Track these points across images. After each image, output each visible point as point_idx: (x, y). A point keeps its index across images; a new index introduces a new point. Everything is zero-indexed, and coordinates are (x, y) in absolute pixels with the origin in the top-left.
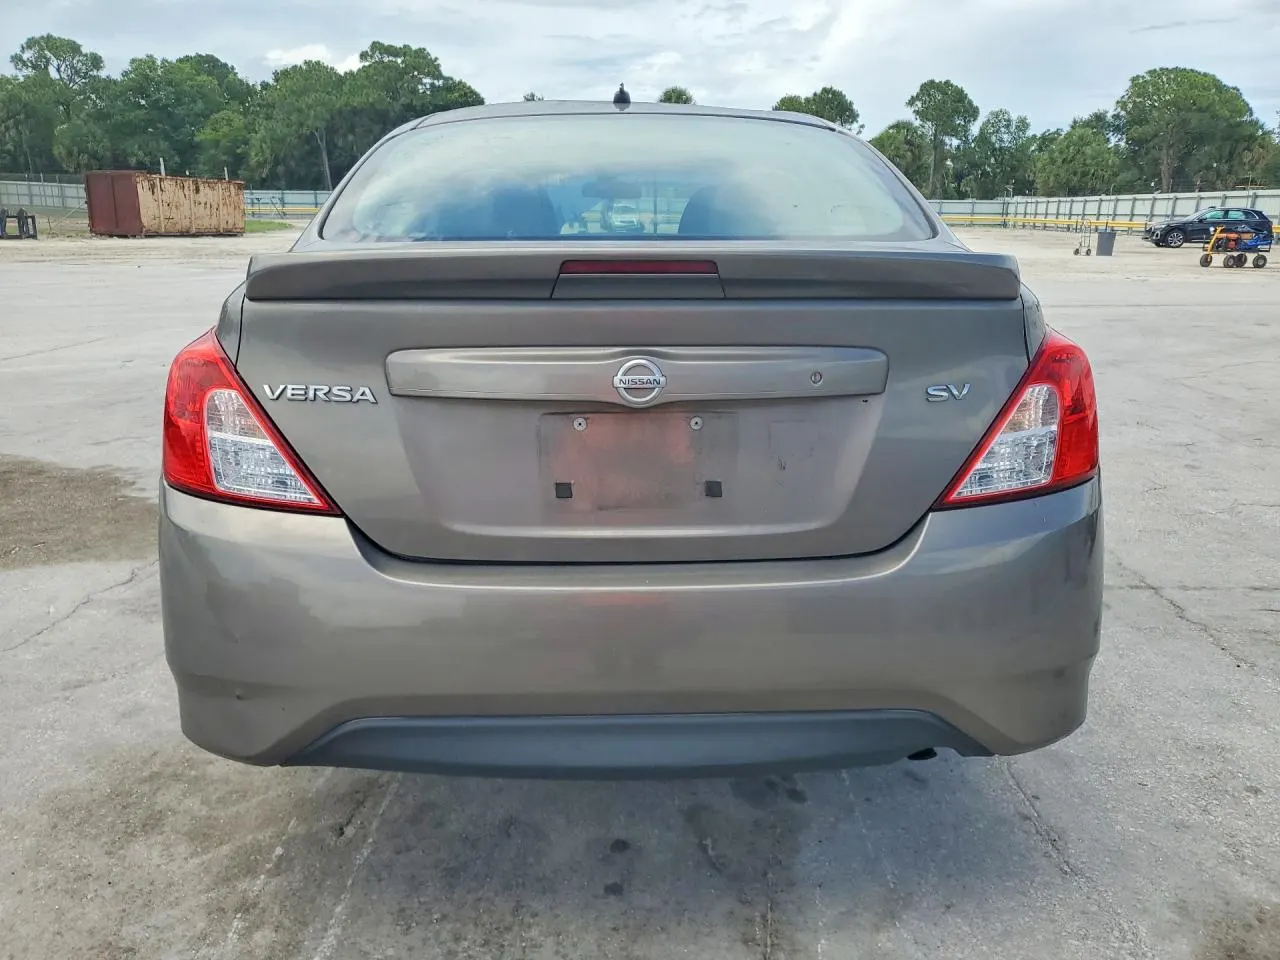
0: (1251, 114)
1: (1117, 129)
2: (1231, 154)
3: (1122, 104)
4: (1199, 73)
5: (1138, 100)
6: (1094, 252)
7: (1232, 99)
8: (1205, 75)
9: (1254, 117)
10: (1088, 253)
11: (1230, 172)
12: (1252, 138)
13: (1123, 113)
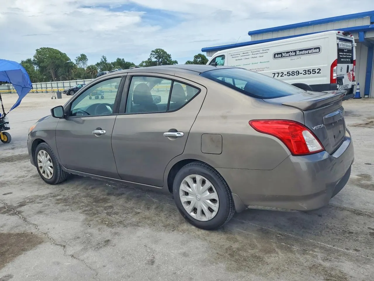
0: (70, 60)
1: (35, 64)
2: (68, 71)
3: (35, 57)
4: (54, 49)
5: (40, 56)
6: (57, 98)
7: (64, 56)
8: (56, 50)
9: (71, 61)
10: (56, 98)
11: (69, 75)
12: (72, 66)
13: (36, 59)
